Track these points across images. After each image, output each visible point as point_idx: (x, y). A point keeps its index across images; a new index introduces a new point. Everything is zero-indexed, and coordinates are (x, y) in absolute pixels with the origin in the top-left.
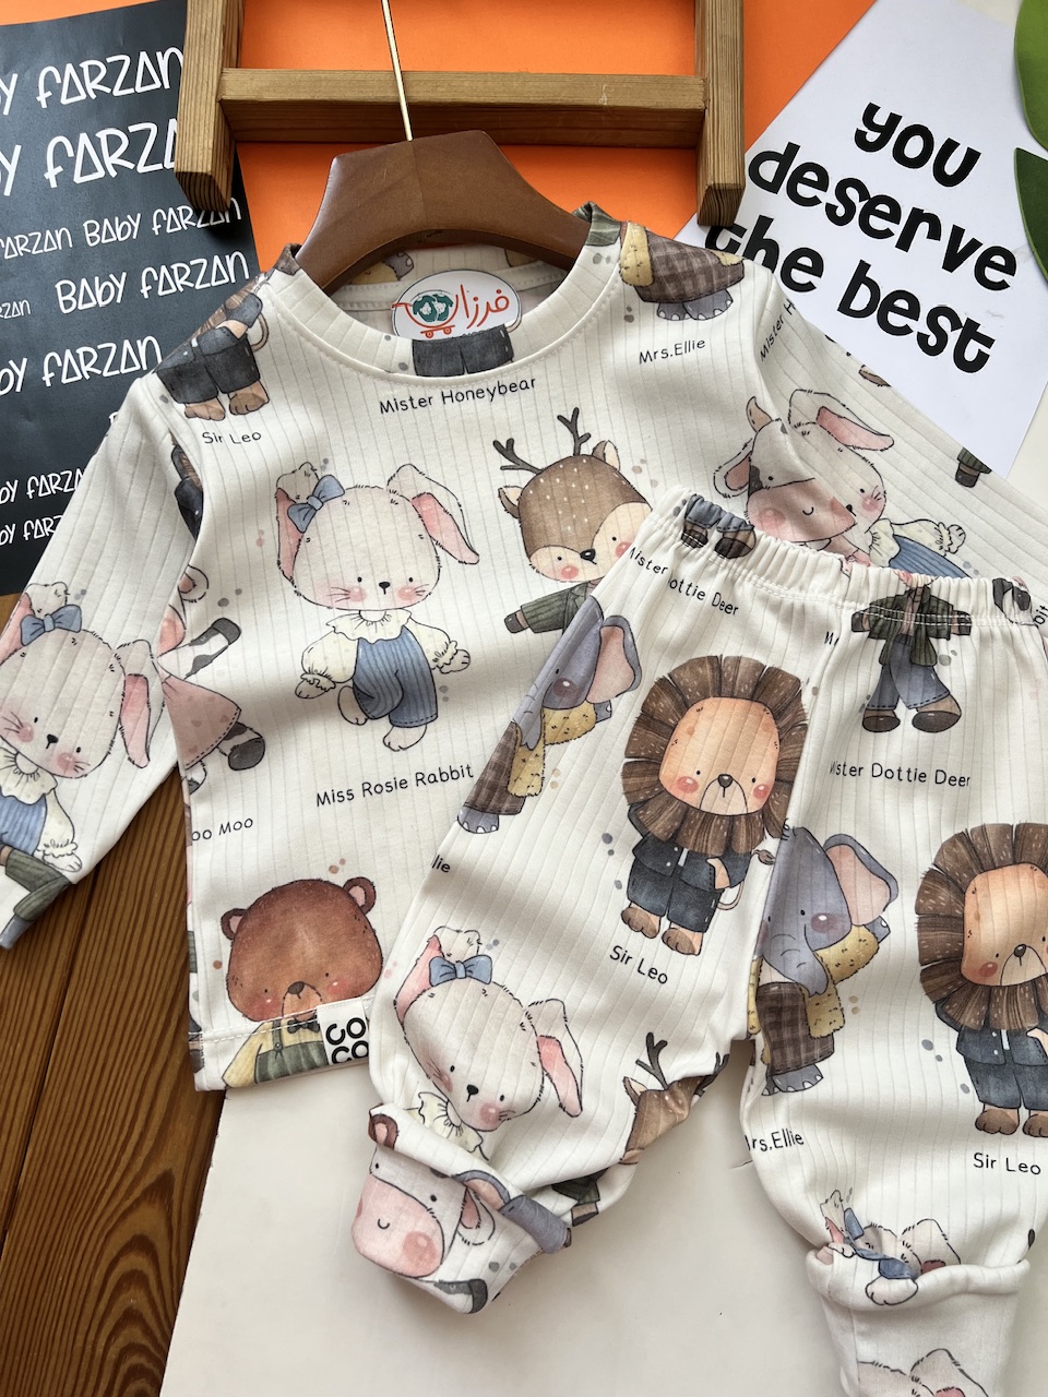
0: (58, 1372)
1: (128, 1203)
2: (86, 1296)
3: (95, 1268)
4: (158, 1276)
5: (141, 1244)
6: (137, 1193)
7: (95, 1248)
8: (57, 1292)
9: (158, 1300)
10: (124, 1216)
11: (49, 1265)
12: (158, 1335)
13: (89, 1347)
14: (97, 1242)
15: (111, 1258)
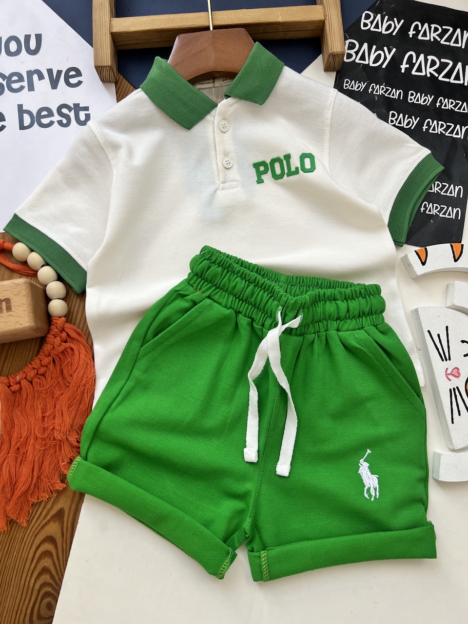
0: (13, 594)
1: (44, 522)
2: (26, 561)
3: (30, 549)
4: (57, 553)
5: (50, 539)
6: (49, 517)
7: (30, 540)
8: (13, 559)
9: (57, 564)
10: (43, 527)
11: (10, 547)
12: (57, 578)
13: (27, 583)
14: (31, 538)
15: (37, 545)
